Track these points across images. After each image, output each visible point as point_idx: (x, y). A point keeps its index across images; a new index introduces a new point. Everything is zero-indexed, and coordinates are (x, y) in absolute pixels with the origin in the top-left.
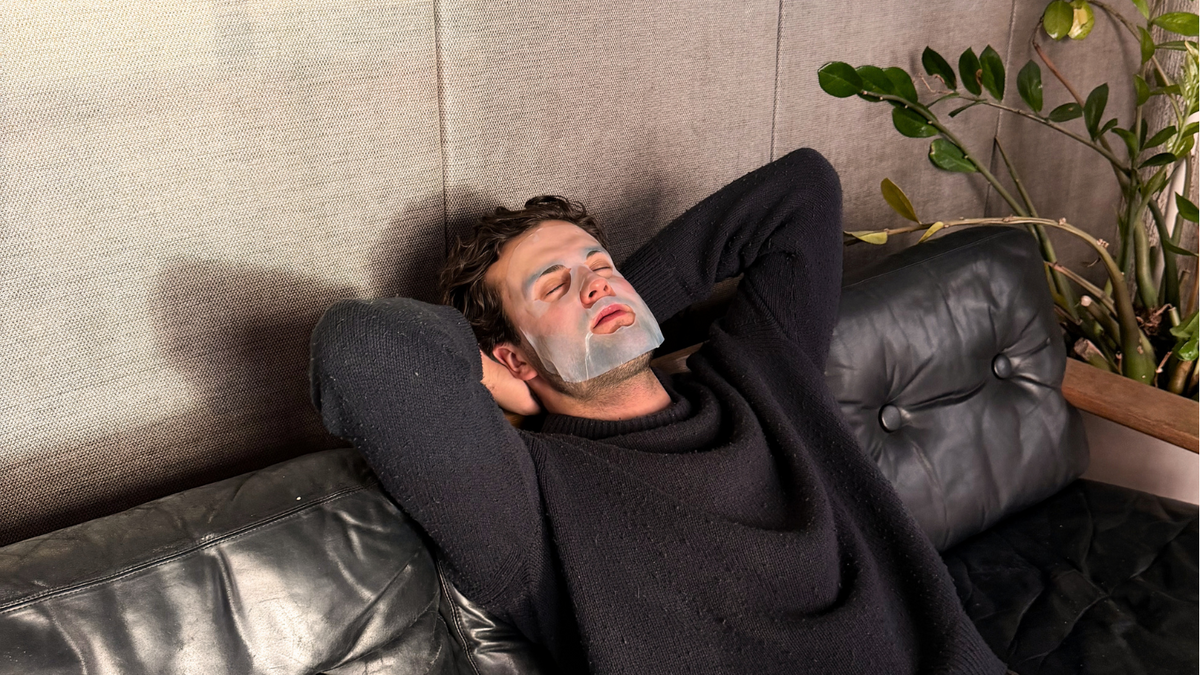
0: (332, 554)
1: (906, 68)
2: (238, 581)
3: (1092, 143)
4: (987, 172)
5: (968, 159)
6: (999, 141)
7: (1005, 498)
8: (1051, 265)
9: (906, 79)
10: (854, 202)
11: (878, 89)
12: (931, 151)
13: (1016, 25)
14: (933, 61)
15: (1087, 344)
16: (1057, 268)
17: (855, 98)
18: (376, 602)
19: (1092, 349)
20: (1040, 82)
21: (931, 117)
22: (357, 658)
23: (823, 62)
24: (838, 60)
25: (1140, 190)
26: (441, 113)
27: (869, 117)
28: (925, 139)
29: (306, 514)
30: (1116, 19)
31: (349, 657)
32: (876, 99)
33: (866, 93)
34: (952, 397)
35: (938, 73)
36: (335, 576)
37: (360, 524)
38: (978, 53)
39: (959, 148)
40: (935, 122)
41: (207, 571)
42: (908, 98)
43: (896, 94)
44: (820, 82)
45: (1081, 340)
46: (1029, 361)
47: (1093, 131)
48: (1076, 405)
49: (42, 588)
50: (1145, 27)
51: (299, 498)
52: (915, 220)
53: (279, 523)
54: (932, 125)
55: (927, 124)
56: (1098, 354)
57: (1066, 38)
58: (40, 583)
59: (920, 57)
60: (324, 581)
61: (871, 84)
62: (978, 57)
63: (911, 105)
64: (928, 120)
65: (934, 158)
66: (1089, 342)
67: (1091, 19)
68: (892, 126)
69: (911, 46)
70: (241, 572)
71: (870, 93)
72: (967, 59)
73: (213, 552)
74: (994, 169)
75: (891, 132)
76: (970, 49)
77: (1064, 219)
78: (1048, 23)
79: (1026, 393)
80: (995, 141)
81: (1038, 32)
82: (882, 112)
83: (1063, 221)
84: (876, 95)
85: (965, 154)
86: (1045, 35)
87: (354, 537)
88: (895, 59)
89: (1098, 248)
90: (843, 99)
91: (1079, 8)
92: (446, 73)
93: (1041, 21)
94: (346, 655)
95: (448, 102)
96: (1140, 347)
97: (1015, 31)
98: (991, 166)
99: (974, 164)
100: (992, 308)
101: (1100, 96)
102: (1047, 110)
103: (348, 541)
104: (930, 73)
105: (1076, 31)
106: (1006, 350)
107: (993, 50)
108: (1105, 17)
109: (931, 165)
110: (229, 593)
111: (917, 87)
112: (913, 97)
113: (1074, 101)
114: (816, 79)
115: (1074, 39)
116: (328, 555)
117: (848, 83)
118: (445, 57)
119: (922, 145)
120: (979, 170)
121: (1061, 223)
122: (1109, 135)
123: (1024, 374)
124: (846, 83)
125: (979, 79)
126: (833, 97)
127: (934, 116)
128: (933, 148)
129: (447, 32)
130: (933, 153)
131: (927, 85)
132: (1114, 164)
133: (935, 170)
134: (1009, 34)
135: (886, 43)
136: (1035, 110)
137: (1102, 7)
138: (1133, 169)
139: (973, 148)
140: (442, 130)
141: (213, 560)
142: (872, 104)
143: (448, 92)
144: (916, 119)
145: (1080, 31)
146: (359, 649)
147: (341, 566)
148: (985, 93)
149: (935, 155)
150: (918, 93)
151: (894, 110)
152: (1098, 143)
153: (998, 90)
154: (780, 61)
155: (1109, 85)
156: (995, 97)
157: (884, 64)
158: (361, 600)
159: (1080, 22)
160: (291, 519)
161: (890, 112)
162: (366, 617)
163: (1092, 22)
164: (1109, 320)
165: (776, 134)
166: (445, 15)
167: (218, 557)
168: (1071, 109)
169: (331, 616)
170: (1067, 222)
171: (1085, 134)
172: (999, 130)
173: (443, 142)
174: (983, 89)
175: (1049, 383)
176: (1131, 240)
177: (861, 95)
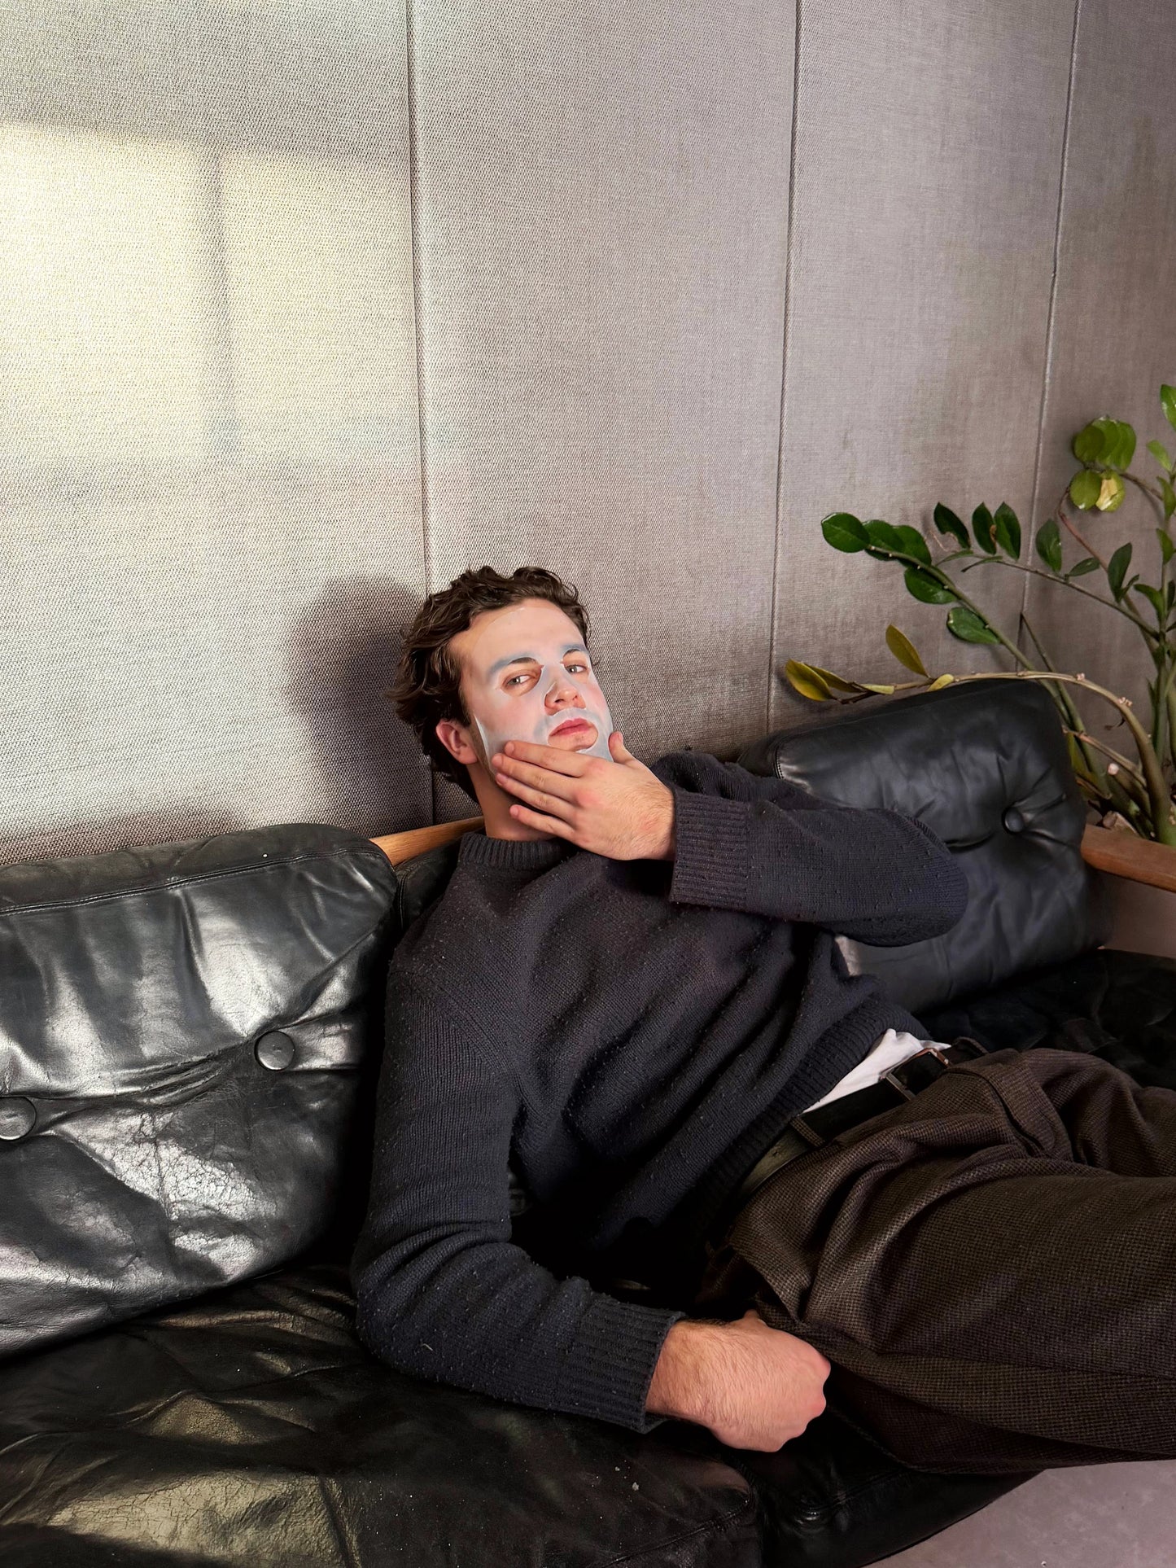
0: (295, 911)
1: (919, 528)
2: (200, 923)
3: (1116, 605)
4: (1014, 648)
5: (989, 629)
6: (1024, 615)
7: (1016, 954)
8: (1077, 734)
9: (918, 539)
10: (864, 666)
11: (887, 546)
12: (949, 619)
13: (1040, 492)
14: (945, 518)
15: (1117, 818)
16: (1082, 737)
17: (862, 554)
18: (337, 963)
19: (1122, 823)
20: (1058, 541)
21: (947, 582)
22: (315, 1018)
23: (826, 513)
24: (843, 511)
25: (1169, 653)
26: (425, 528)
27: (879, 576)
28: (940, 606)
29: (272, 869)
30: (1154, 496)
31: (305, 1016)
32: (884, 557)
33: (873, 548)
34: (957, 845)
35: (951, 531)
36: (299, 934)
37: (322, 885)
38: (993, 509)
39: (980, 618)
40: (952, 587)
41: (171, 910)
42: (921, 560)
43: (907, 553)
44: (824, 533)
45: (1110, 813)
46: (1044, 816)
47: (1119, 592)
48: (1097, 866)
49: (10, 904)
50: (1168, 480)
51: (265, 856)
52: (924, 674)
53: (244, 874)
54: (948, 590)
55: (943, 589)
56: (1128, 829)
57: (1095, 510)
58: (8, 899)
59: (932, 517)
60: (286, 935)
61: (880, 541)
62: (993, 514)
63: (925, 566)
64: (944, 585)
65: (953, 627)
66: (1120, 816)
67: (1122, 489)
68: (905, 589)
69: (922, 505)
70: (204, 915)
71: (879, 549)
72: (981, 515)
73: (178, 892)
74: (1021, 644)
75: (904, 595)
76: (983, 505)
77: (1083, 675)
78: (1075, 495)
79: (1040, 849)
80: (1022, 617)
81: (1064, 501)
82: (893, 572)
83: (1081, 677)
84: (885, 551)
85: (985, 624)
86: (1073, 507)
87: (319, 899)
88: (906, 517)
89: (1120, 706)
90: (850, 554)
91: (1109, 479)
92: (430, 487)
93: (1068, 491)
94: (301, 1015)
95: (433, 518)
96: (1172, 818)
97: (1039, 499)
98: (1019, 641)
99: (996, 635)
100: (1001, 758)
101: (1123, 556)
102: (1066, 568)
103: (312, 900)
104: (942, 531)
105: (1105, 503)
106: (1017, 804)
107: (1010, 509)
108: (1140, 493)
109: (950, 636)
110: (191, 936)
111: (931, 549)
112: (927, 558)
113: (1092, 556)
114: (820, 530)
115: (1105, 511)
116: (291, 911)
117: (854, 537)
118: (430, 471)
119: (939, 613)
120: (1002, 642)
121: (1079, 678)
122: (1132, 593)
123: (1038, 831)
124: (852, 537)
125: (994, 536)
126: (839, 551)
127: (949, 580)
128: (951, 616)
129: (431, 444)
130: (951, 622)
131: (940, 544)
132: (1143, 628)
133: (955, 641)
134: (1033, 501)
135: (894, 500)
136: (1054, 570)
137: (1136, 481)
138: (1161, 632)
139: (996, 621)
140: (426, 547)
141: (177, 900)
142: (882, 563)
143: (432, 507)
144: (931, 583)
145: (1110, 503)
146: (318, 1010)
147: (303, 923)
148: (1000, 550)
149: (954, 624)
150: (932, 556)
151: (906, 572)
152: (1123, 602)
153: (1015, 547)
154: (780, 508)
155: (1133, 544)
156: (1012, 556)
157: (895, 521)
158: (323, 960)
159: (1109, 492)
160: (256, 873)
161: (902, 574)
162: (326, 977)
163: (1123, 492)
164: (1140, 792)
165: (777, 585)
166: (430, 428)
167: (183, 899)
168: (1089, 564)
169: (289, 969)
170: (1086, 678)
171: (1109, 595)
172: (1025, 605)
173: (426, 558)
174: (998, 546)
175: (1065, 841)
176: (1163, 708)
177: (870, 552)
